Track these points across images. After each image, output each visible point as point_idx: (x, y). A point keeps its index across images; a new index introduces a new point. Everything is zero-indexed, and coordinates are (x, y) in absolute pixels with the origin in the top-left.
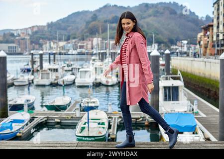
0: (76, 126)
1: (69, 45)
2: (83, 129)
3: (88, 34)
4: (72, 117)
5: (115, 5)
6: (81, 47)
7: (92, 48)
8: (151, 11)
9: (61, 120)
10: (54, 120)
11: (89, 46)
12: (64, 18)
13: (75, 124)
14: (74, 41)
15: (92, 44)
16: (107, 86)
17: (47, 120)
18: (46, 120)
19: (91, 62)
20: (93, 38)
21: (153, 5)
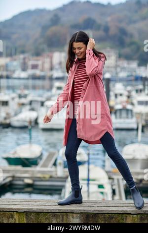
0: (61, 190)
1: (15, 63)
3: (45, 46)
4: (51, 177)
5: (88, 2)
6: (35, 67)
7: (52, 69)
9: (34, 181)
10: (23, 181)
11: (47, 66)
12: (6, 21)
13: (59, 188)
14: (22, 56)
15: (51, 62)
17: (13, 180)
18: (10, 181)
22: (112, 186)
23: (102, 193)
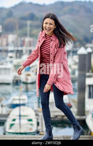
2: (12, 125)
7: (7, 45)
8: (67, 9)
11: (4, 43)
13: (3, 122)
16: (26, 83)
19: (8, 59)
20: (8, 34)
21: (68, 3)
22: (37, 120)
23: (31, 124)
